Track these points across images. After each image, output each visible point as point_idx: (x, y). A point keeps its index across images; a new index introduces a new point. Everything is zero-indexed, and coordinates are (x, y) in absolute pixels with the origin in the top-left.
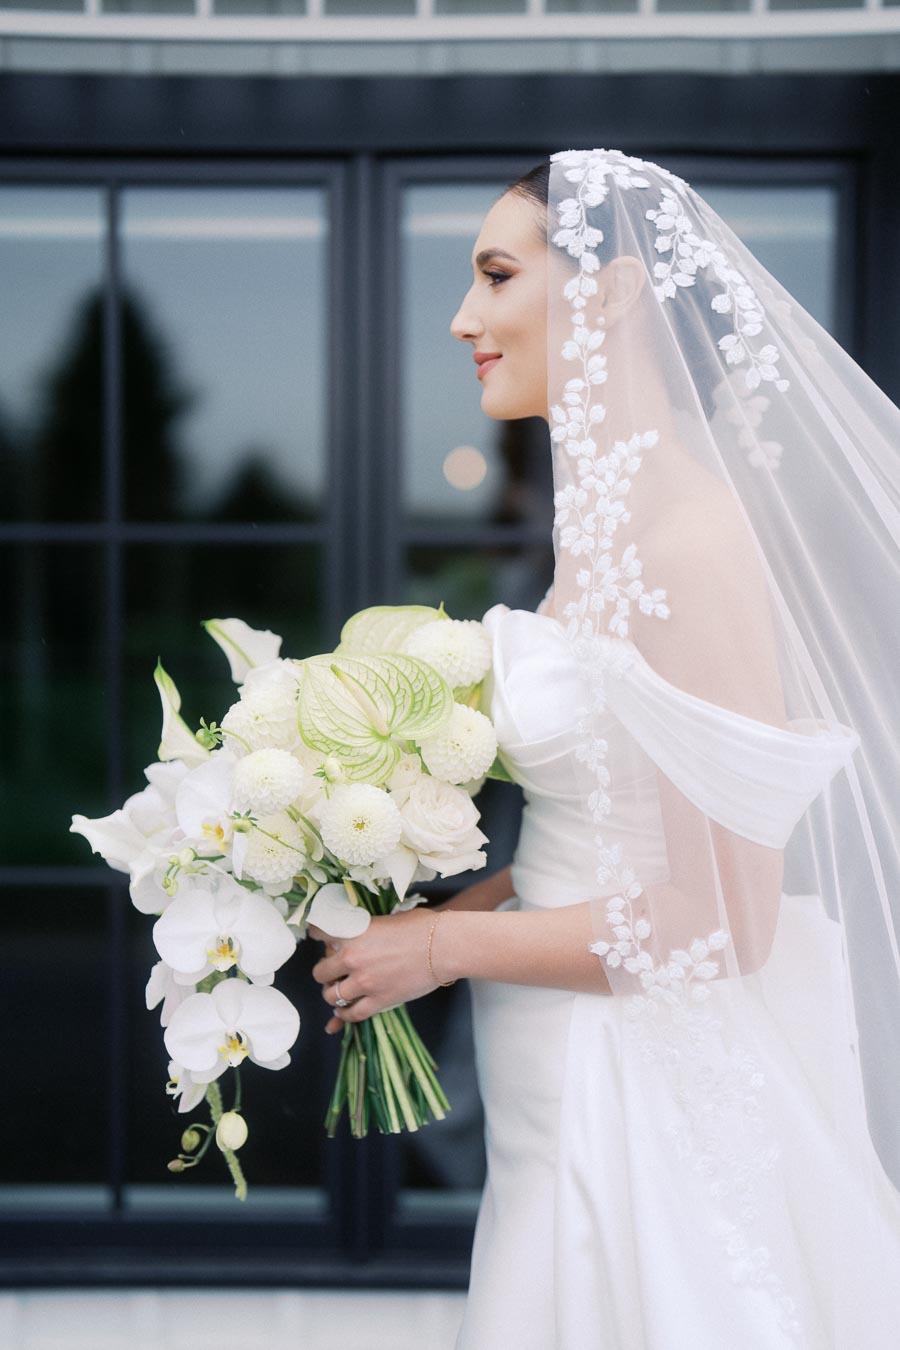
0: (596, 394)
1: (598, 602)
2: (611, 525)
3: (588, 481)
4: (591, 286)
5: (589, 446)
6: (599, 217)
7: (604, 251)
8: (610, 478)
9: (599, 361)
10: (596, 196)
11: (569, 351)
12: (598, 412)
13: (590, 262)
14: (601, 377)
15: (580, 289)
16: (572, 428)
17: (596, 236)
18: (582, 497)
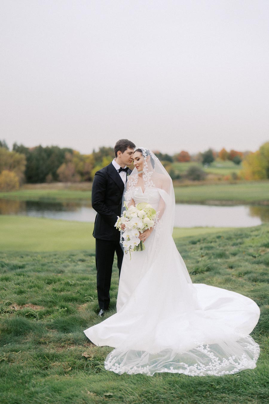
0: (147, 168)
1: (148, 185)
2: (149, 179)
3: (146, 175)
4: (146, 158)
5: (146, 172)
6: (146, 153)
7: (147, 155)
8: (149, 175)
9: (147, 165)
10: (146, 151)
11: (144, 164)
12: (147, 169)
13: (146, 156)
14: (147, 166)
15: (145, 159)
16: (145, 170)
17: (146, 154)
18: (146, 176)
